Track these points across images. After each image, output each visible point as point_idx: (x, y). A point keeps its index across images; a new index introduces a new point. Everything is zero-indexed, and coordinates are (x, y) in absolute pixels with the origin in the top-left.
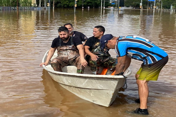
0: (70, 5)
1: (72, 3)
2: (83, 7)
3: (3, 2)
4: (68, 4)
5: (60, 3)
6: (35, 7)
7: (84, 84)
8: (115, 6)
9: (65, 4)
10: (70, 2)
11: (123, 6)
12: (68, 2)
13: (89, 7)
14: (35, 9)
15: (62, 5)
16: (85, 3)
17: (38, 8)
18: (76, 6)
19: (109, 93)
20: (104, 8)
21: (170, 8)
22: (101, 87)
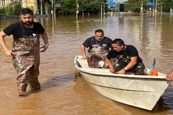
0: (70, 12)
1: (72, 10)
2: (83, 14)
3: (7, 11)
4: (68, 10)
5: (61, 10)
6: (37, 15)
7: (127, 85)
8: (115, 11)
9: (65, 11)
10: (70, 9)
11: (123, 11)
12: (68, 9)
13: (89, 13)
14: (37, 16)
15: (63, 12)
16: (85, 9)
17: (40, 16)
18: (77, 12)
19: (155, 96)
20: (104, 13)
21: (169, 11)
22: (148, 89)
